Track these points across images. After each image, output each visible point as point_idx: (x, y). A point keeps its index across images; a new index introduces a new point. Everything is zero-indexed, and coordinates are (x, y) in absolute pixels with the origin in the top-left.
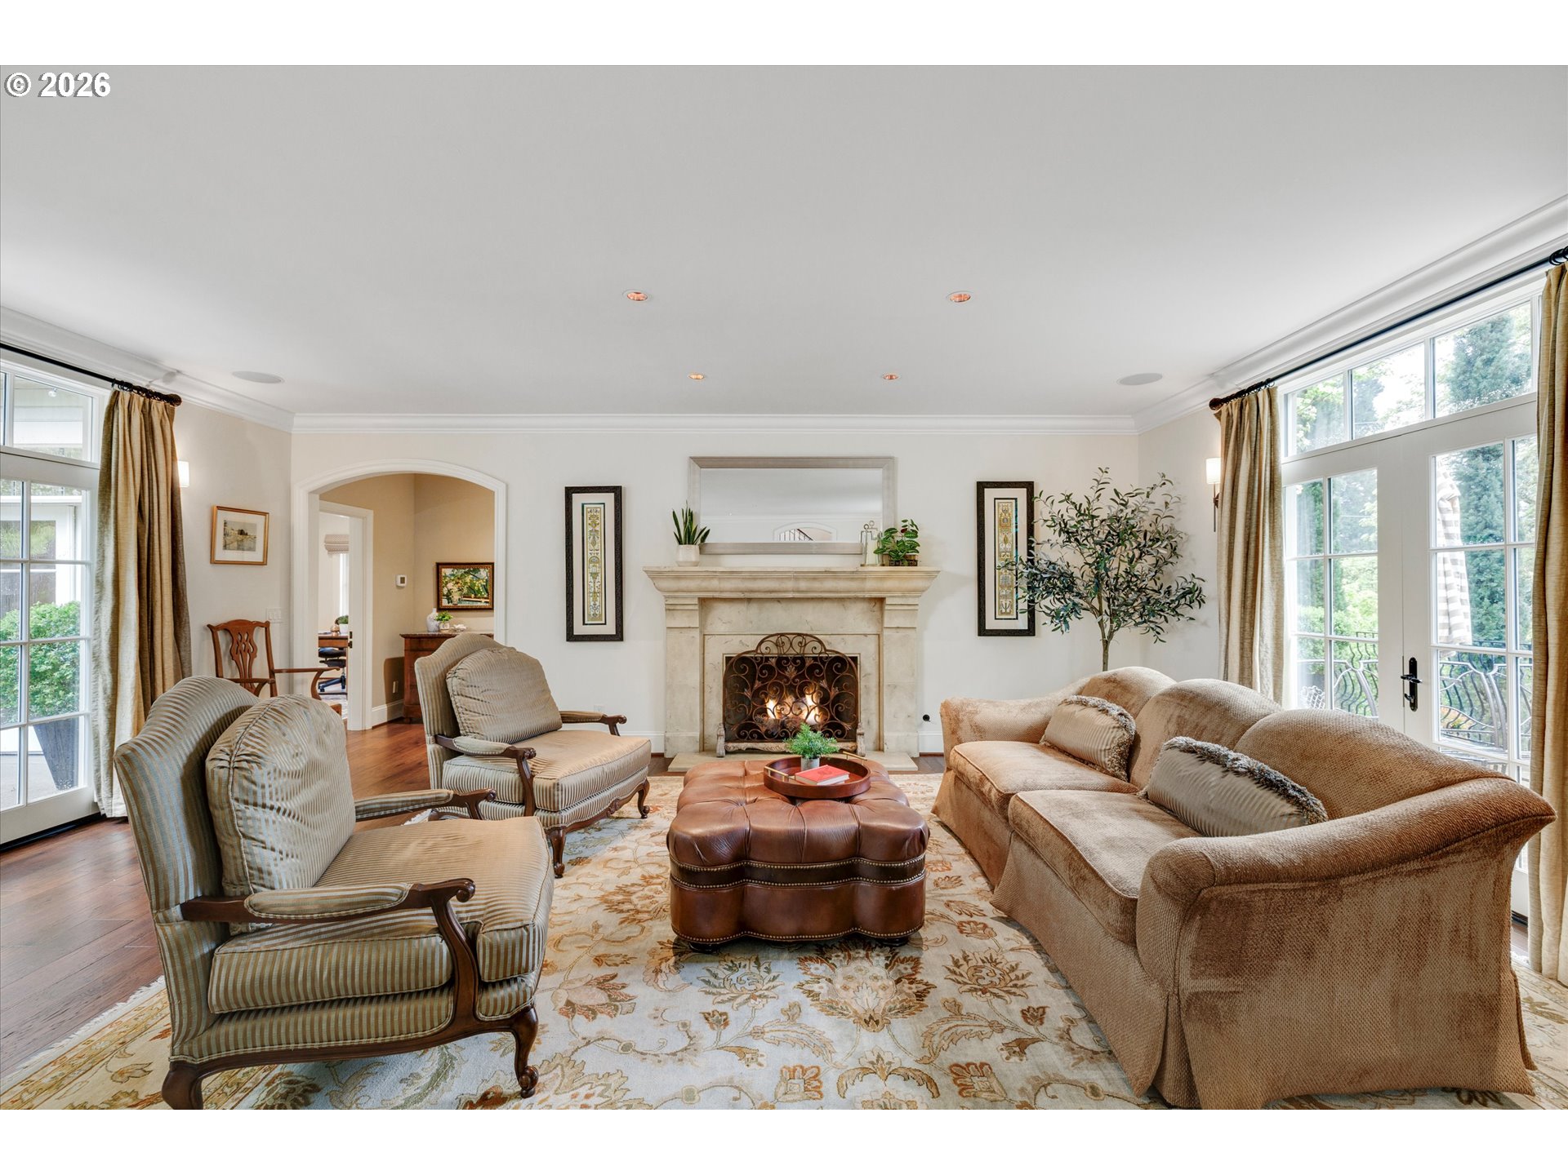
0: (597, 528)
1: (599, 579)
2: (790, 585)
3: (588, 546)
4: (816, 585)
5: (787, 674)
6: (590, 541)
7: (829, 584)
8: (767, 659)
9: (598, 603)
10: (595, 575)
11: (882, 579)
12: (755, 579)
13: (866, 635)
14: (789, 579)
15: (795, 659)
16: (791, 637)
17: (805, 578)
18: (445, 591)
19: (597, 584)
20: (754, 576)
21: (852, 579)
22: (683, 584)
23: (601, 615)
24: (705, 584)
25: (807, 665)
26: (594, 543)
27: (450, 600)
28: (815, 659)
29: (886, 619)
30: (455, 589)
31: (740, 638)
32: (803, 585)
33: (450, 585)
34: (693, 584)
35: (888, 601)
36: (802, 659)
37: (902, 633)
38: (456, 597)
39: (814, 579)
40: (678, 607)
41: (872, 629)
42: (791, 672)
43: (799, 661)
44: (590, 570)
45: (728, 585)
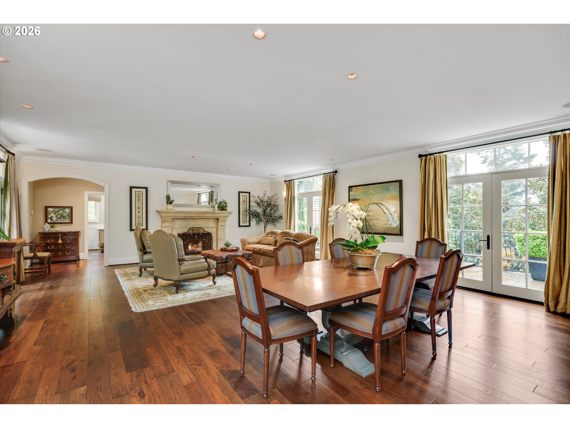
0: (140, 199)
1: (140, 213)
2: (197, 215)
3: (137, 203)
4: (204, 215)
5: (195, 238)
6: (138, 202)
7: (207, 215)
8: (190, 234)
9: (140, 220)
10: (139, 212)
11: (219, 214)
12: (189, 213)
13: (213, 227)
14: (197, 213)
15: (197, 234)
16: (196, 228)
17: (201, 213)
18: (49, 216)
19: (140, 215)
20: (188, 213)
21: (212, 214)
22: (169, 215)
23: (141, 223)
24: (175, 215)
25: (200, 235)
26: (139, 203)
27: (51, 220)
28: (202, 234)
29: (219, 223)
30: (54, 216)
31: (182, 229)
32: (200, 215)
33: (52, 215)
34: (172, 215)
35: (220, 219)
36: (199, 234)
37: (222, 227)
38: (54, 219)
39: (203, 214)
40: (166, 221)
41: (215, 226)
42: (196, 237)
43: (198, 234)
44: (138, 211)
45: (181, 215)
